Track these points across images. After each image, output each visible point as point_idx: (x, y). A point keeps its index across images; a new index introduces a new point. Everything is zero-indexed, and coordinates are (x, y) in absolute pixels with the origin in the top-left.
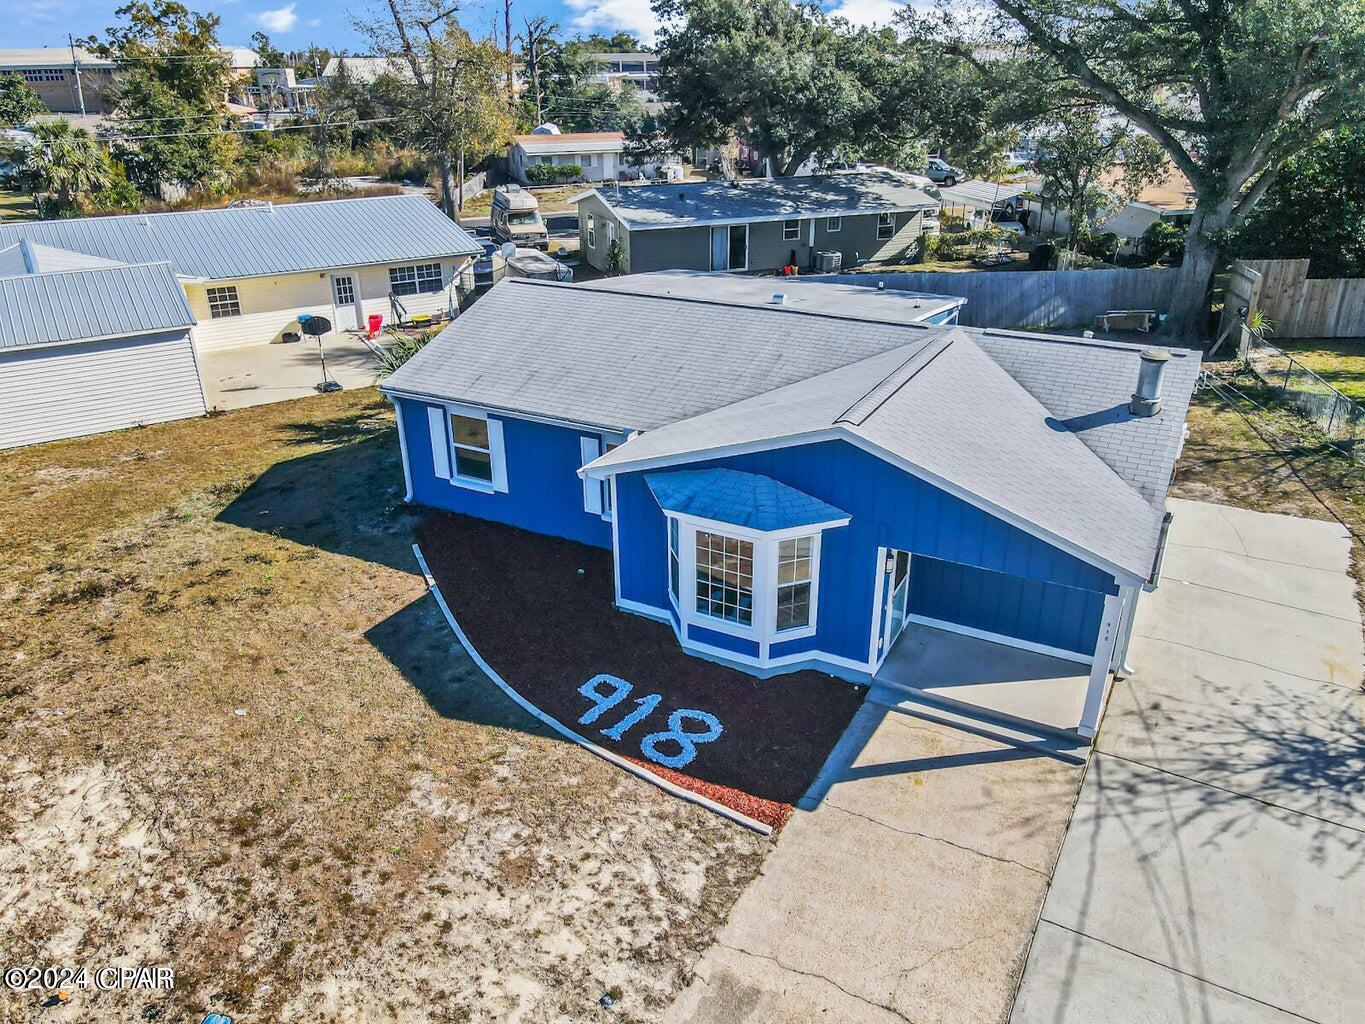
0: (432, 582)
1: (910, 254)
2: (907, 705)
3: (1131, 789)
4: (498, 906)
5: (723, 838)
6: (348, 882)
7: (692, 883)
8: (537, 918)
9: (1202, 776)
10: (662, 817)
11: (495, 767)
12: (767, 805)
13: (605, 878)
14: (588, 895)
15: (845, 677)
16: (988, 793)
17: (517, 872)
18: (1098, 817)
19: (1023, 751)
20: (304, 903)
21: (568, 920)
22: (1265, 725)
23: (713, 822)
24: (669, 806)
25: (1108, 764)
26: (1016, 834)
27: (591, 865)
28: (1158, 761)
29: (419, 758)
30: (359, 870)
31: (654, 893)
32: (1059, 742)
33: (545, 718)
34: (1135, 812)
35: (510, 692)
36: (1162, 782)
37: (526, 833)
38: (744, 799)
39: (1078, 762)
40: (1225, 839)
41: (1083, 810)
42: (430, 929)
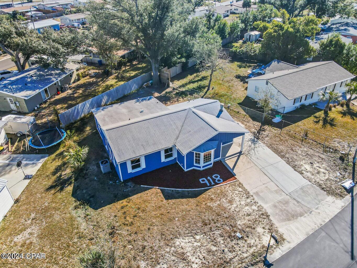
0: (158, 187)
1: (76, 79)
2: (226, 159)
3: (249, 153)
4: (235, 205)
5: (236, 184)
6: (224, 216)
7: (240, 189)
8: (238, 203)
9: (251, 148)
10: (229, 187)
11: (211, 196)
12: (233, 178)
13: (235, 195)
14: (237, 198)
15: (218, 160)
16: (242, 162)
17: (231, 202)
18: (251, 157)
19: (239, 156)
20: (225, 221)
21: (240, 201)
22: (247, 140)
23: (233, 183)
24: (228, 185)
25: (245, 152)
26: (249, 164)
27: (233, 196)
28: (247, 149)
29: (204, 203)
30: (222, 215)
31: (240, 193)
32: (240, 153)
33: (205, 188)
34: (252, 155)
35: (196, 189)
36: (250, 151)
37: (225, 199)
38: (231, 179)
39: (243, 154)
40: (259, 152)
41: (249, 158)
42: (235, 212)
